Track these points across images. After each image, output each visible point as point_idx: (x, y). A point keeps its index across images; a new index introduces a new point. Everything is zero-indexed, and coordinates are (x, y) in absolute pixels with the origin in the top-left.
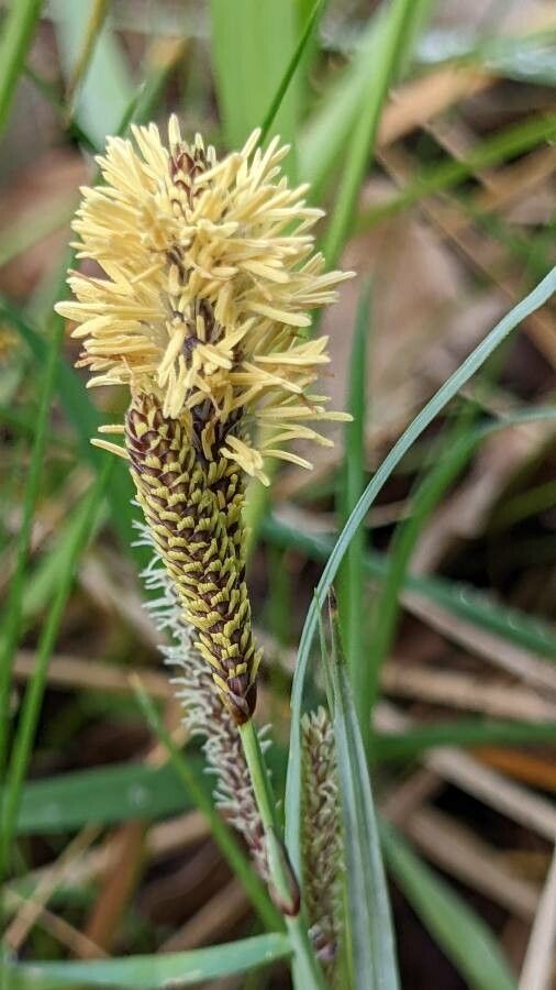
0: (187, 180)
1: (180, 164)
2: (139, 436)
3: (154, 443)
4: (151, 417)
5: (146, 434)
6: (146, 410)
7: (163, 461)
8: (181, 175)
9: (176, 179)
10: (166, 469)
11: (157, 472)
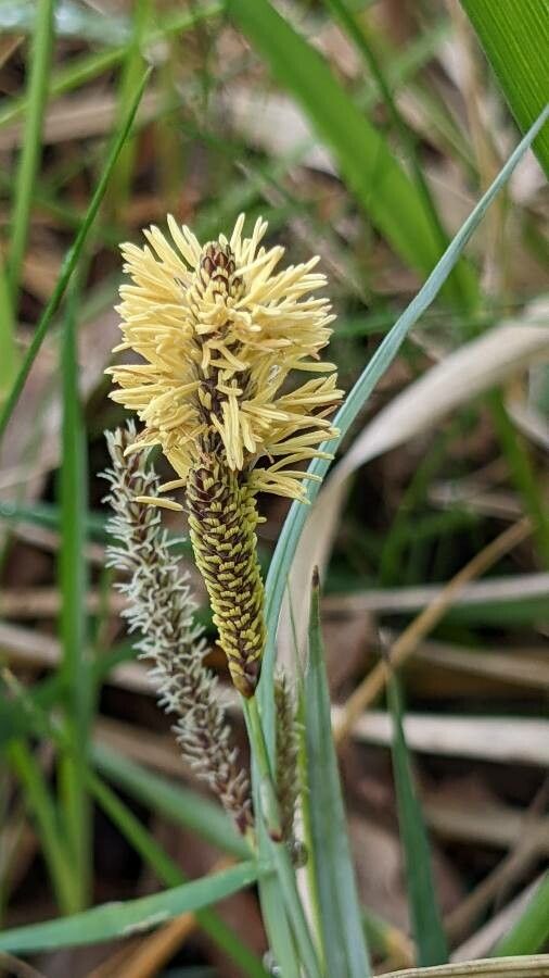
0: (225, 273)
1: (218, 262)
2: (206, 488)
3: (218, 493)
4: (216, 472)
5: (213, 487)
6: (212, 467)
7: (224, 504)
8: (219, 271)
9: (214, 274)
10: (226, 510)
11: (218, 515)
